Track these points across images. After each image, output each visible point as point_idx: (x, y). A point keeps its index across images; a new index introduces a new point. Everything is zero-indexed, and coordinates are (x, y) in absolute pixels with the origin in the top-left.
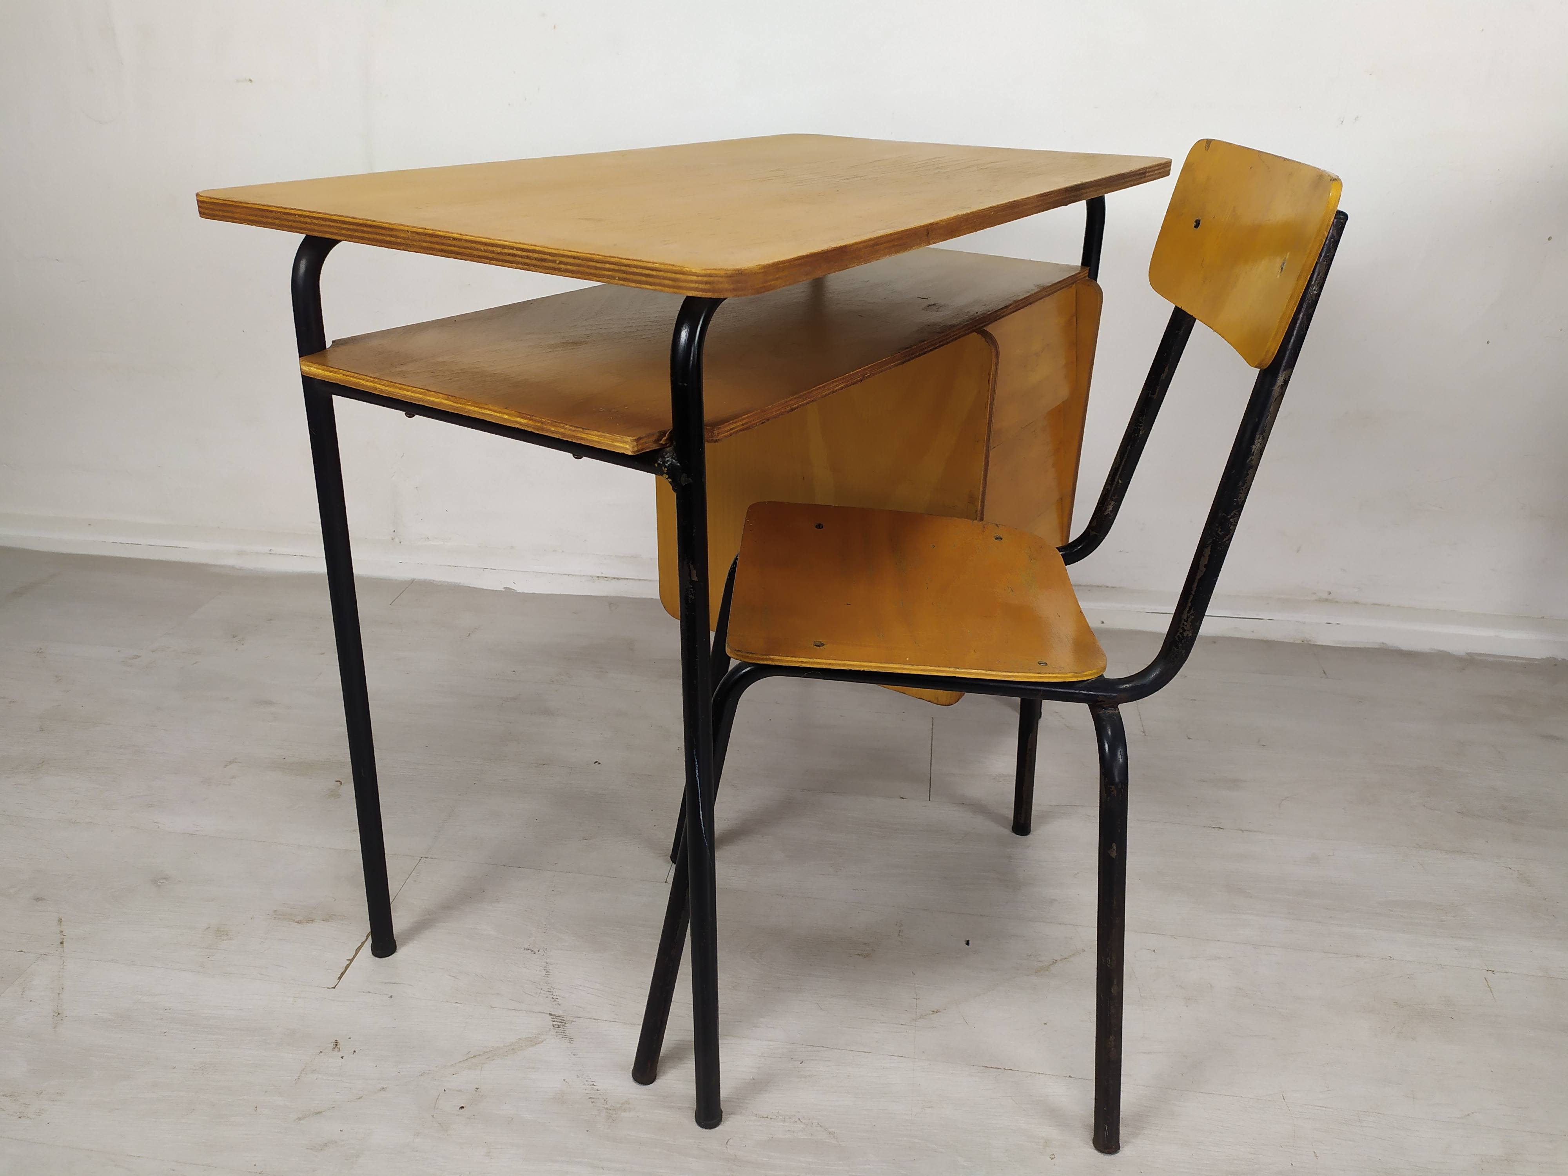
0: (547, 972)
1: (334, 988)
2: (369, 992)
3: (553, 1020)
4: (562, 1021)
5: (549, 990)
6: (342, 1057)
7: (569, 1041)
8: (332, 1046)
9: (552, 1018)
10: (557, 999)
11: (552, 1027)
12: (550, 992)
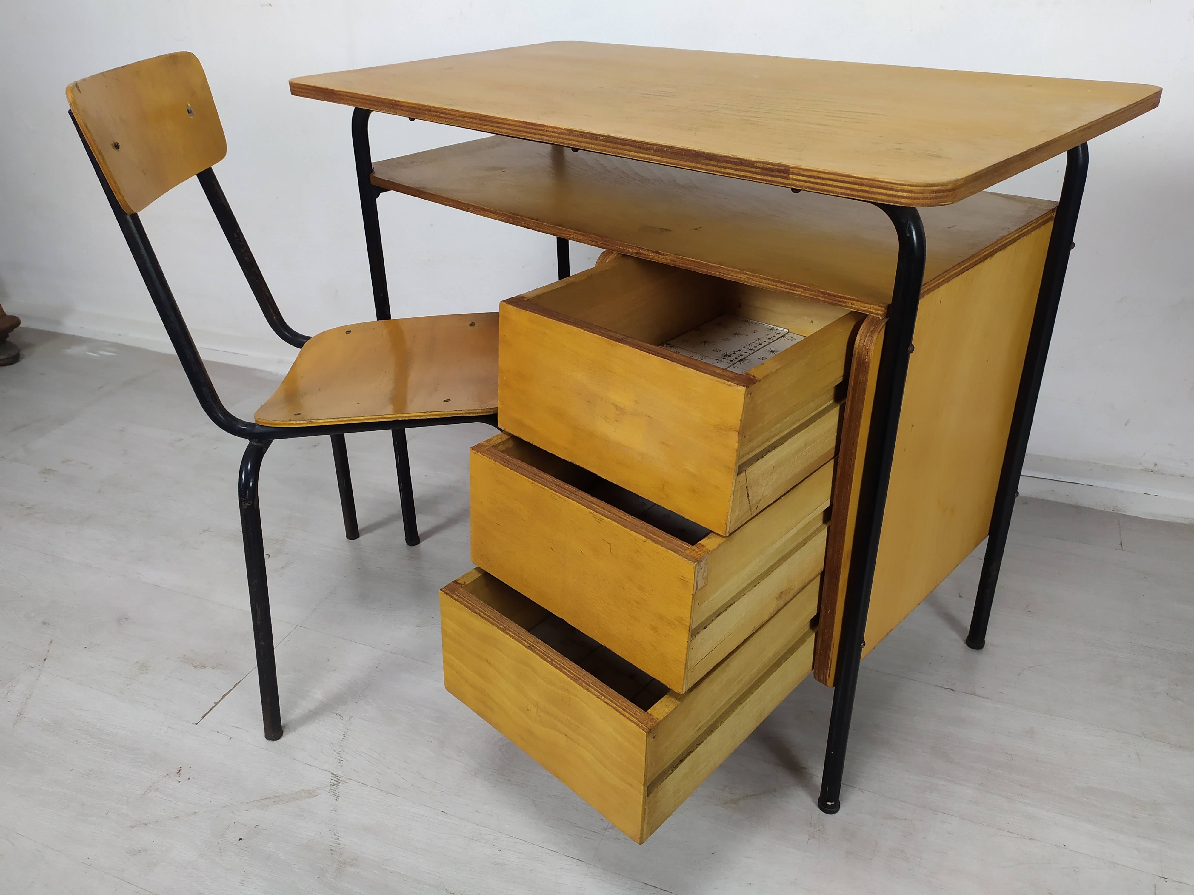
0: (344, 737)
1: (197, 724)
2: (218, 732)
3: (332, 778)
4: (338, 781)
5: (340, 753)
6: (179, 782)
7: (336, 798)
8: (177, 771)
9: (332, 777)
10: (342, 761)
11: (329, 784)
12: (339, 754)
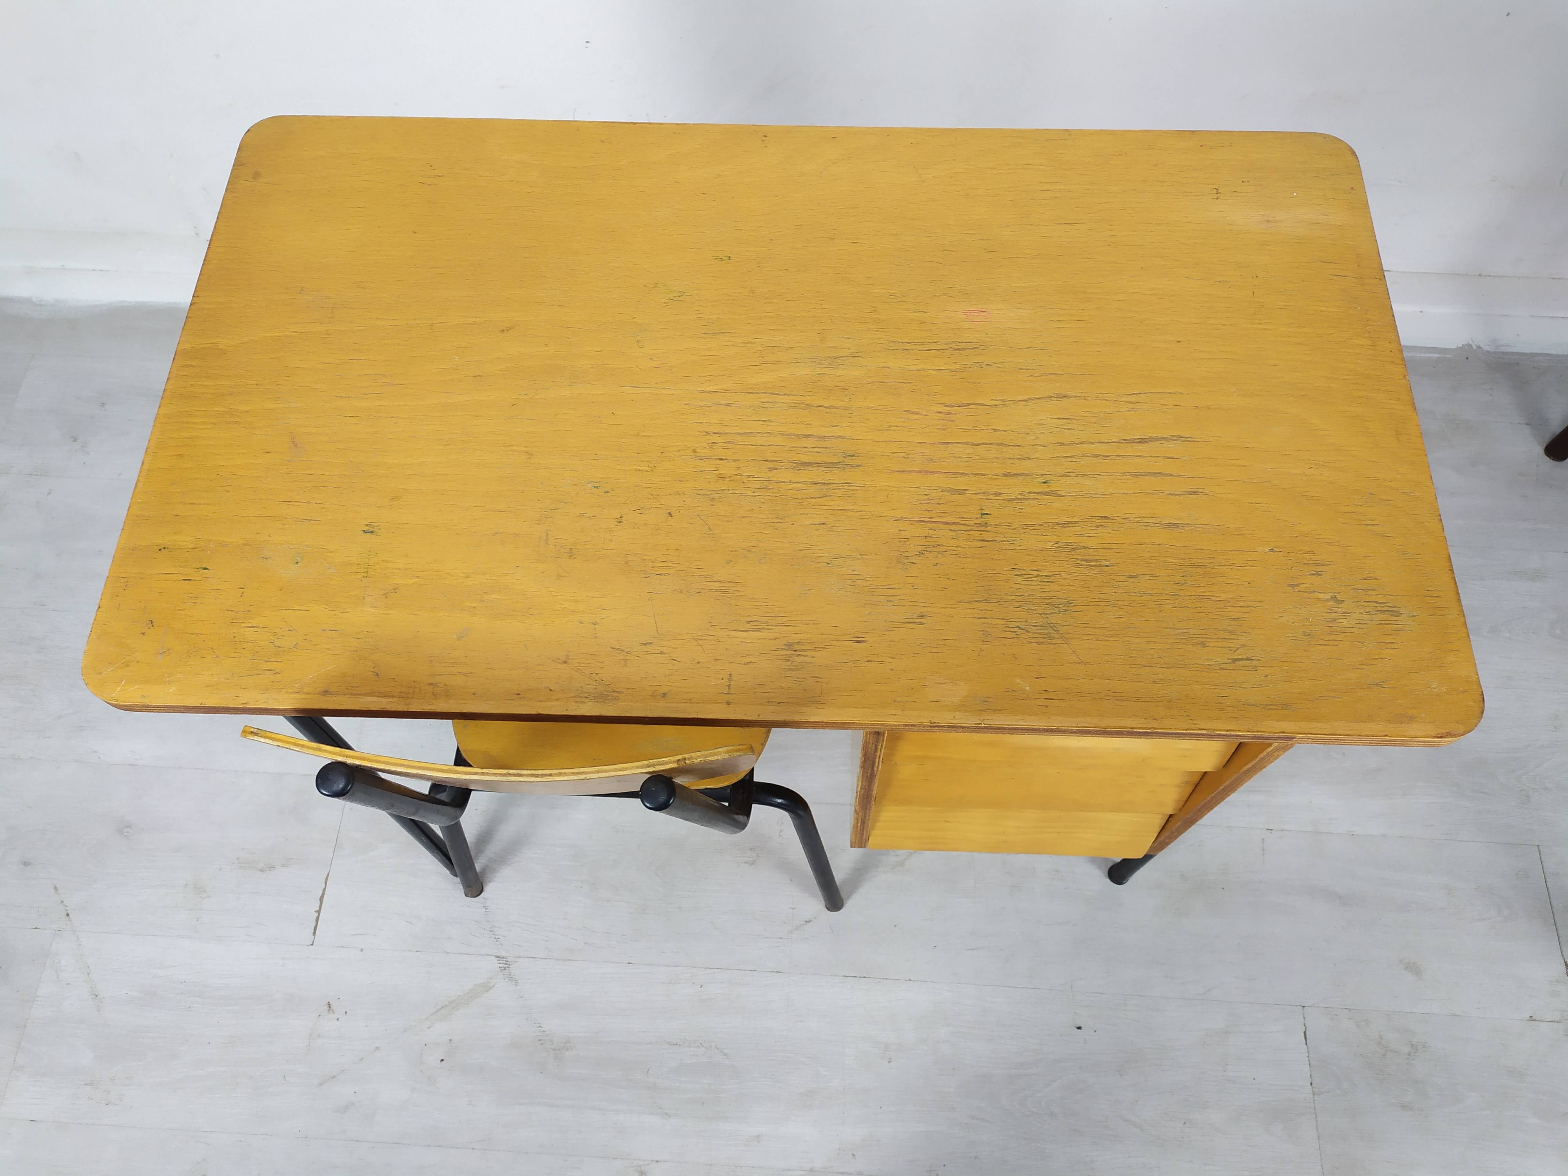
0: (486, 909)
1: (312, 945)
2: (342, 949)
3: (499, 962)
4: (507, 963)
6: (338, 1020)
7: (515, 984)
8: (326, 1008)
9: (498, 960)
10: (499, 938)
11: (499, 970)
12: (491, 931)
